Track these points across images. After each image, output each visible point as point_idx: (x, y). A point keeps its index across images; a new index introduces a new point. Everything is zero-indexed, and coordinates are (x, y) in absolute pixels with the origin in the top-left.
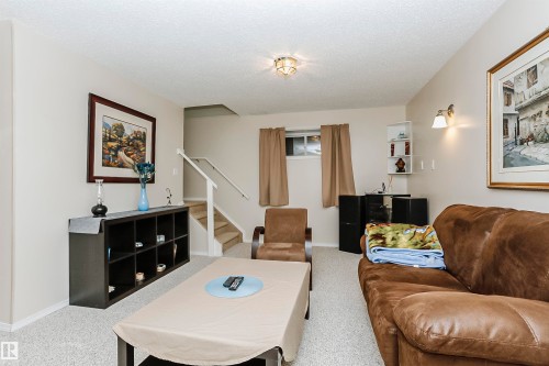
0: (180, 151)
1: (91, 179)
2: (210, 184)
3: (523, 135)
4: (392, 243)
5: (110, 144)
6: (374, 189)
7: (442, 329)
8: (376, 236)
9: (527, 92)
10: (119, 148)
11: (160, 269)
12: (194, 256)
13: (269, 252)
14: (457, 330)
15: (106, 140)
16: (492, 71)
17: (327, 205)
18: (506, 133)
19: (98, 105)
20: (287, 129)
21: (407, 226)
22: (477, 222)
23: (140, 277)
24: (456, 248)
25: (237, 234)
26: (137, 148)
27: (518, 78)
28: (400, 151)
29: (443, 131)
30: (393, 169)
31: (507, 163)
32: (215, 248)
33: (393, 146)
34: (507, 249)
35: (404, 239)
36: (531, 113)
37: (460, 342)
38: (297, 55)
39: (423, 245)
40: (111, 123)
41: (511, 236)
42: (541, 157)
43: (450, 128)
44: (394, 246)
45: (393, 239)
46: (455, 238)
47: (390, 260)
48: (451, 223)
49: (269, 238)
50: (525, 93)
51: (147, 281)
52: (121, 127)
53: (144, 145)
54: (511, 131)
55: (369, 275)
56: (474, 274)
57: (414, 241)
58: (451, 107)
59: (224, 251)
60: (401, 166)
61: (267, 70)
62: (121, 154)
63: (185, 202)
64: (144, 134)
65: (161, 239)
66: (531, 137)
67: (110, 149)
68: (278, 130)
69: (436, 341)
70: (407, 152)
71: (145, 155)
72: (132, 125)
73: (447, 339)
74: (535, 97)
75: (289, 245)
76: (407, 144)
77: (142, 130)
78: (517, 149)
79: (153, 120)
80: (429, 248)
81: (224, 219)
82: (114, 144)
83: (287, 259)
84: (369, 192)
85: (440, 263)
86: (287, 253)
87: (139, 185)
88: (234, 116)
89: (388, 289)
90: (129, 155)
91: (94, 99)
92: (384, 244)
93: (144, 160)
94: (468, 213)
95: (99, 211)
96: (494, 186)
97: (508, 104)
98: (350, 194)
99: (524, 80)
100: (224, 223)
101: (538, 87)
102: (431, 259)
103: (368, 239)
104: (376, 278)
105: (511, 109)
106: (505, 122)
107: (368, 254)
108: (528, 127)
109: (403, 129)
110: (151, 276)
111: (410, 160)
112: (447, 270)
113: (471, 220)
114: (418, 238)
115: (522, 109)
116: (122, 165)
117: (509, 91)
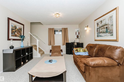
0: (29, 33)
1: (9, 39)
2: (38, 41)
3: (100, 32)
4: (79, 51)
5: (13, 31)
6: (73, 41)
7: (94, 63)
8: (76, 50)
9: (101, 25)
10: (15, 32)
11: (27, 61)
12: (34, 58)
13: (54, 55)
14: (96, 63)
15: (12, 30)
16: (95, 20)
17: (63, 45)
18: (97, 31)
19: (10, 21)
20: (54, 28)
21: (81, 48)
22: (94, 46)
23: (22, 63)
24: (91, 51)
25: (43, 52)
26: (19, 32)
27: (99, 22)
28: (77, 34)
29: (86, 30)
30: (76, 37)
31: (98, 36)
32: (39, 55)
33: (76, 33)
34: (99, 50)
35: (81, 50)
36: (101, 28)
37: (96, 64)
38: (60, 13)
39: (85, 51)
40: (13, 25)
41: (100, 48)
42: (103, 36)
43: (88, 30)
44: (80, 52)
45: (79, 50)
46: (90, 50)
47: (79, 54)
48: (89, 47)
49: (53, 52)
50: (100, 25)
51: (24, 64)
52: (16, 26)
53: (21, 31)
54: (98, 31)
55: (76, 57)
56: (94, 55)
57: (83, 50)
58: (88, 26)
59: (41, 56)
60: (78, 37)
61: (53, 16)
62: (16, 33)
63: (31, 45)
64: (21, 28)
65: (27, 54)
66: (101, 32)
67: (13, 32)
68: (53, 29)
69: (93, 65)
70: (79, 34)
71: (21, 34)
72: (19, 26)
73: (95, 64)
74: (102, 26)
75: (58, 53)
76: (79, 32)
77: (21, 27)
78: (99, 34)
79: (23, 25)
80: (86, 52)
81: (40, 49)
82: (14, 31)
83: (58, 56)
84: (72, 42)
85: (88, 54)
86: (58, 55)
87: (21, 41)
88: (42, 25)
89: (81, 59)
90: (18, 34)
91: (9, 19)
92: (78, 51)
93: (21, 35)
94: (92, 45)
95: (12, 47)
96: (96, 40)
97: (98, 26)
98: (68, 42)
99: (100, 23)
100: (40, 50)
101: (102, 24)
102: (86, 54)
103: (75, 51)
104: (78, 58)
105: (98, 27)
106: (97, 29)
107: (75, 54)
108: (101, 31)
109: (78, 29)
110: (25, 63)
111: (79, 36)
112: (89, 55)
113: (93, 46)
114: (84, 50)
115: (100, 27)
116: (16, 36)
117: (98, 24)
